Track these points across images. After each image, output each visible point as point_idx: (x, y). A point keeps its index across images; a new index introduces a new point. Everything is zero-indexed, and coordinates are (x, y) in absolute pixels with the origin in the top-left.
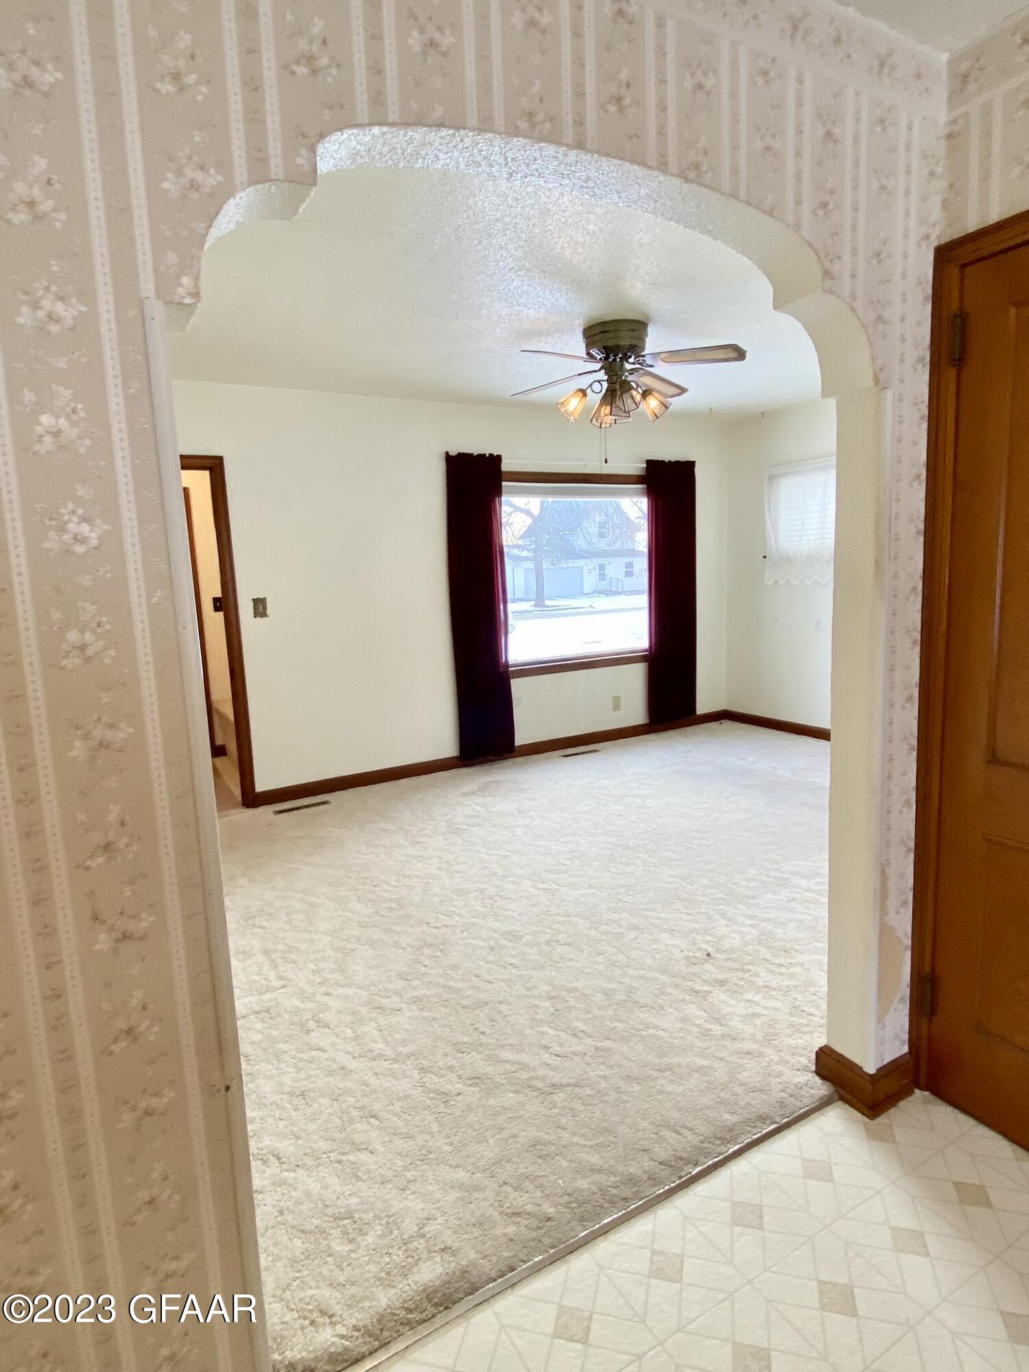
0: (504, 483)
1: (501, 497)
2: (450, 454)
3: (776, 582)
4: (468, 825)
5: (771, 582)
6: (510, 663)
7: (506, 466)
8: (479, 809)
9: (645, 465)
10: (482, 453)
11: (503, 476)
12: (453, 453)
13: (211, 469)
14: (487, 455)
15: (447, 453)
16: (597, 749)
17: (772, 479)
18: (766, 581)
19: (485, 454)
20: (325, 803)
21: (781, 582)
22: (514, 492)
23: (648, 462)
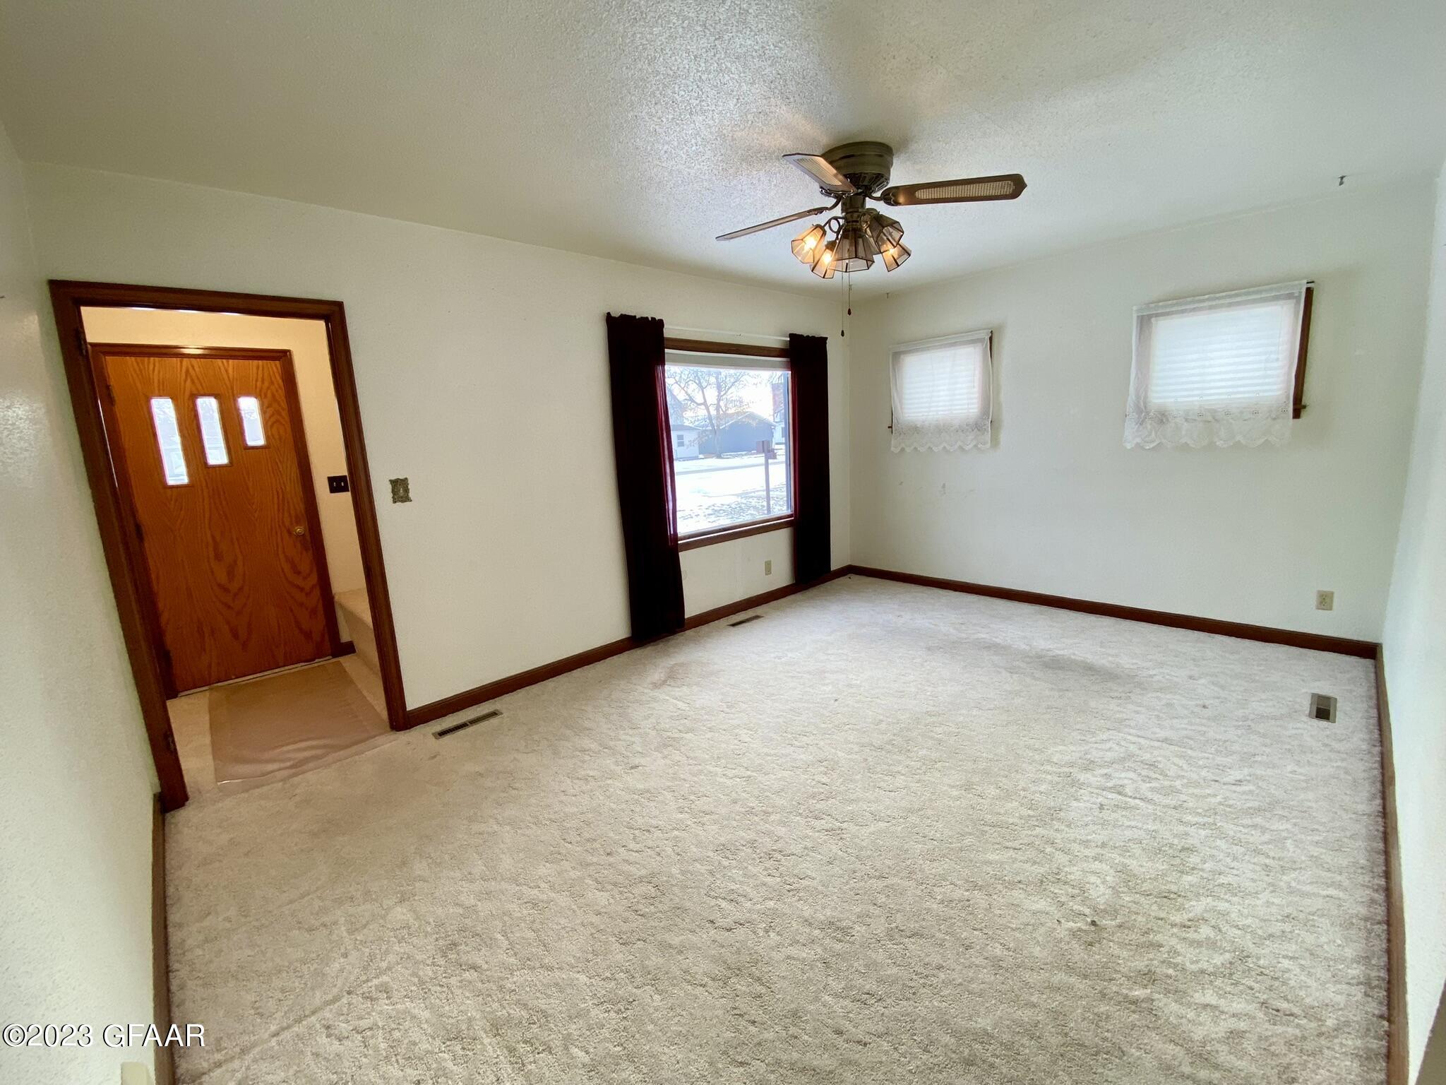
0: (667, 351)
1: (663, 364)
2: (613, 315)
3: (903, 450)
4: (680, 731)
5: (898, 450)
6: (679, 535)
7: (669, 332)
8: (680, 704)
9: (789, 339)
10: (645, 316)
11: (665, 342)
12: (616, 314)
13: (326, 318)
14: (650, 319)
15: (609, 314)
16: (758, 614)
17: (897, 355)
18: (892, 449)
19: (647, 318)
20: (494, 714)
21: (908, 450)
22: (677, 360)
23: (792, 336)
